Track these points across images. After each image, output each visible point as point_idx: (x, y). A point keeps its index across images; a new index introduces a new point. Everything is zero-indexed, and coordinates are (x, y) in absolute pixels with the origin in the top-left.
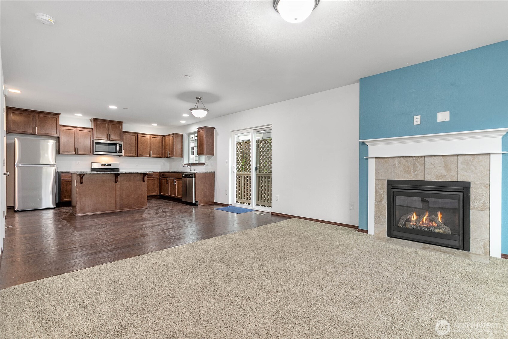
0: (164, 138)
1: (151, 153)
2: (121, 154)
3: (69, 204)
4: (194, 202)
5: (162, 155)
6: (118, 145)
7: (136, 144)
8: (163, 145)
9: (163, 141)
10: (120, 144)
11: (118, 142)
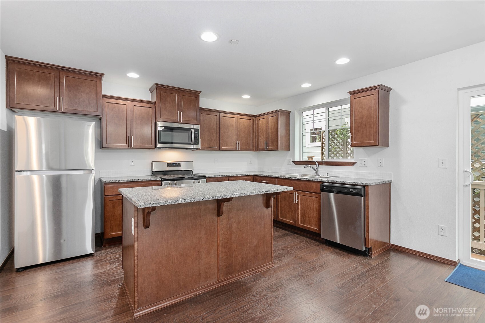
0: (254, 119)
1: (238, 144)
2: (198, 146)
3: (117, 241)
4: (363, 249)
5: (253, 146)
6: (193, 131)
7: (218, 130)
8: (253, 131)
9: (253, 124)
10: (196, 130)
11: (192, 126)
